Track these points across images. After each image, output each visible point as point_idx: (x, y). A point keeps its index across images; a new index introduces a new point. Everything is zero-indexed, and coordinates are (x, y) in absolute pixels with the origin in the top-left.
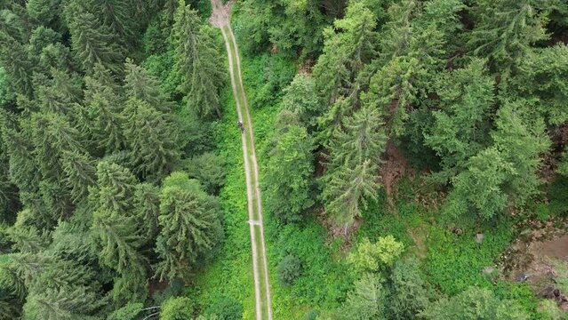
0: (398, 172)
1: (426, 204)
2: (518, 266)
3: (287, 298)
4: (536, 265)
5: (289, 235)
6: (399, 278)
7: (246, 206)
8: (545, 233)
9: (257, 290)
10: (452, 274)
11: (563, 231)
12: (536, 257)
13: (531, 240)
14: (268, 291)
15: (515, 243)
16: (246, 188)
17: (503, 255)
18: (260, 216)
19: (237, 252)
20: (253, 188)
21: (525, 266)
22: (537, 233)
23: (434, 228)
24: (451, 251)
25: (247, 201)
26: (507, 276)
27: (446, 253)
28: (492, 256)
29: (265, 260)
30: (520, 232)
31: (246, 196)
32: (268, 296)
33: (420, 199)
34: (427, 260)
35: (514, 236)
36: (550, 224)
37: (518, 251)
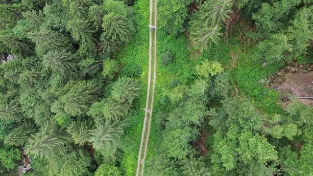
0: (236, 18)
1: (244, 40)
2: (277, 83)
3: (164, 70)
4: (285, 84)
5: (169, 41)
6: (218, 81)
7: (148, 16)
8: (297, 70)
9: (150, 63)
10: (244, 79)
11: (306, 71)
12: (287, 80)
13: (289, 72)
14: (155, 64)
15: (280, 71)
16: (149, 4)
17: (272, 75)
18: (156, 23)
19: (142, 42)
20: (153, 5)
21: (280, 83)
22: (293, 69)
23: (244, 54)
24: (248, 68)
25: (149, 13)
26: (270, 86)
27: (245, 68)
28: (267, 74)
29: (155, 47)
30: (285, 66)
31: (149, 9)
32: (155, 66)
33: (242, 36)
34: (235, 69)
35: (282, 68)
36: (301, 66)
37: (280, 76)
